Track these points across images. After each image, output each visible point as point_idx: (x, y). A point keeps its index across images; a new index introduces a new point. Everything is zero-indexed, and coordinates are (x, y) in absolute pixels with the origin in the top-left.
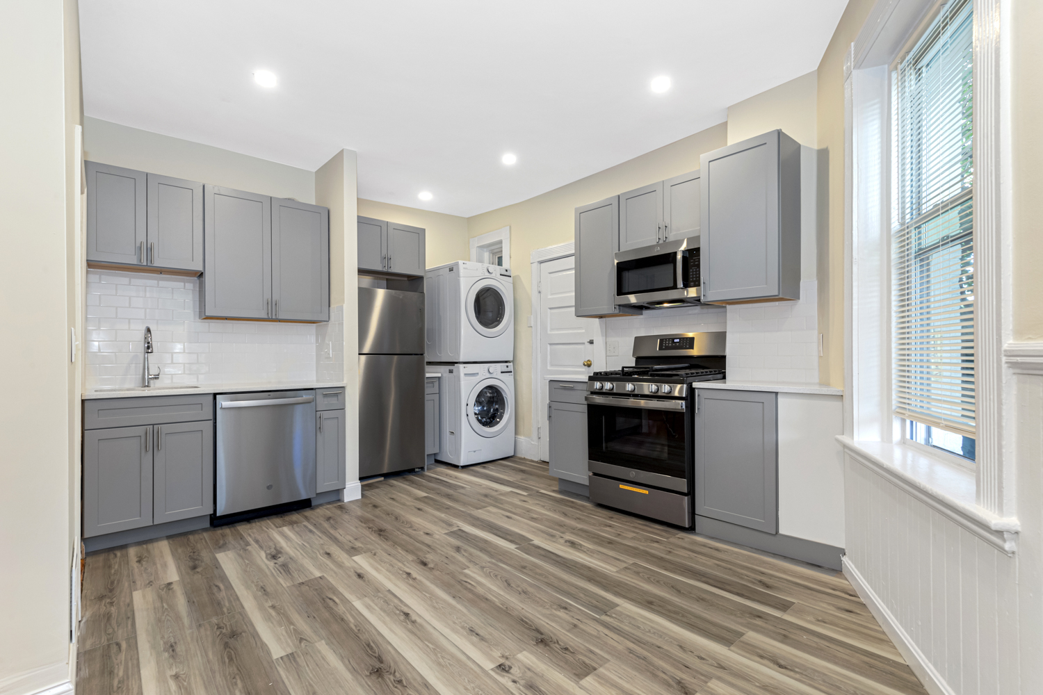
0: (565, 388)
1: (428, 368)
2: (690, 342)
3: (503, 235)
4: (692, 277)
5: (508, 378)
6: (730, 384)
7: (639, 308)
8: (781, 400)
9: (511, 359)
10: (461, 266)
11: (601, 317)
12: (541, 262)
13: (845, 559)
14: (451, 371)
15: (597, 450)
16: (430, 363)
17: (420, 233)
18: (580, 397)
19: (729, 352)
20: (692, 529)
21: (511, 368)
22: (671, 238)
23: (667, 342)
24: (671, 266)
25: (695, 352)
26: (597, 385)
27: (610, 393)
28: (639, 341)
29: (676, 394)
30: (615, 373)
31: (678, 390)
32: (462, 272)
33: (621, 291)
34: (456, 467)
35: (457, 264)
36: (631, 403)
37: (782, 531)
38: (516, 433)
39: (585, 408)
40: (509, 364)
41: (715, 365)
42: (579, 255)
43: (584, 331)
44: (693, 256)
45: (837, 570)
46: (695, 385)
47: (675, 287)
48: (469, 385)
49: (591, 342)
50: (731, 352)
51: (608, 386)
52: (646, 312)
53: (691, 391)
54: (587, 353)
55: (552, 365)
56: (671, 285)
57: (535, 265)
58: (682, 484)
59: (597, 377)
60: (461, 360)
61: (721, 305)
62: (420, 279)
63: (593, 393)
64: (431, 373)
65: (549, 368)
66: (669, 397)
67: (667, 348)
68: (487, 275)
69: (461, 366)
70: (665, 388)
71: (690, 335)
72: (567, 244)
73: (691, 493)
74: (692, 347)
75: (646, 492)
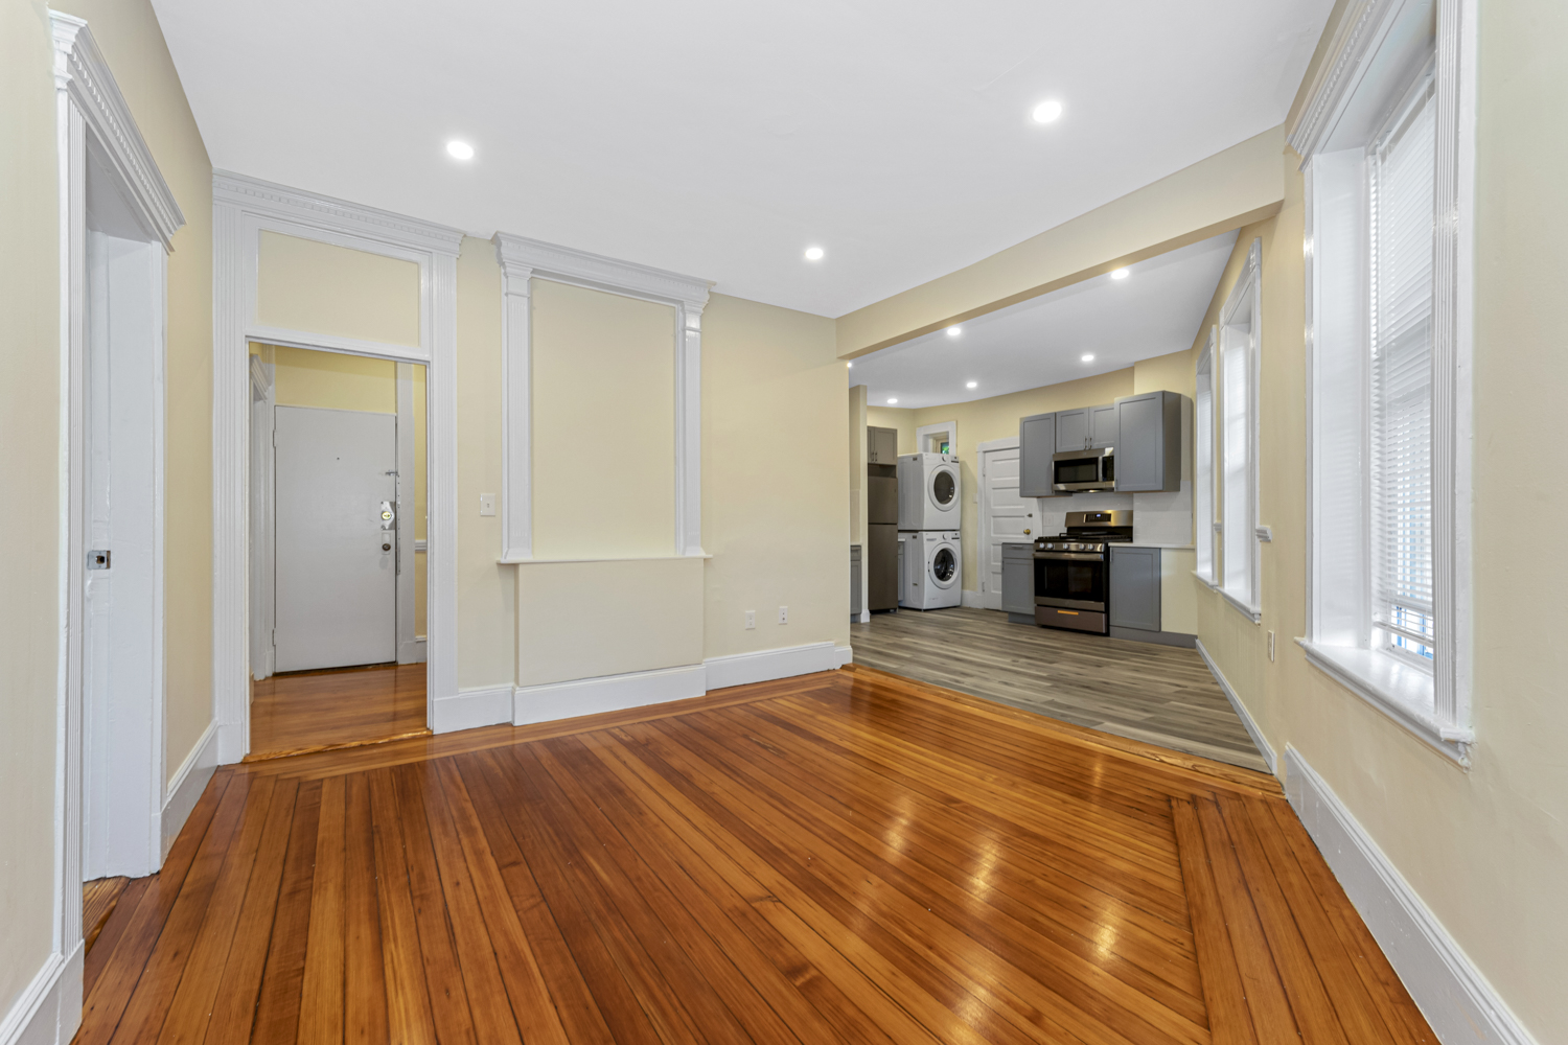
0: (1015, 548)
1: (900, 535)
2: (1108, 517)
3: (949, 427)
4: (1108, 474)
5: (957, 543)
6: (1136, 543)
7: (1068, 493)
8: (1163, 552)
9: (958, 528)
10: (924, 457)
11: (1038, 497)
12: (985, 452)
13: (1197, 641)
14: (914, 537)
15: (1040, 590)
16: (900, 531)
17: (893, 433)
18: (1030, 554)
19: (1135, 525)
20: (1107, 634)
21: (958, 536)
22: (1095, 446)
23: (1091, 516)
24: (1094, 466)
25: (1113, 523)
26: (1042, 545)
27: (1051, 550)
28: (1069, 515)
29: (1098, 550)
30: (1056, 538)
31: (1099, 547)
32: (926, 461)
33: (1057, 480)
34: (919, 610)
35: (921, 455)
36: (1066, 556)
37: (1164, 629)
38: (963, 587)
39: (1032, 562)
40: (958, 532)
41: (1125, 533)
42: (1023, 448)
43: (1023, 507)
44: (1109, 462)
45: (1194, 646)
46: (1110, 544)
47: (1097, 480)
48: (930, 549)
49: (1030, 516)
50: (1138, 524)
51: (1050, 546)
52: (1074, 495)
53: (1107, 548)
54: (1027, 524)
55: (995, 533)
56: (1095, 478)
57: (981, 454)
58: (1101, 606)
59: (1040, 540)
60: (925, 528)
61: (1130, 494)
62: (894, 467)
63: (1037, 551)
64: (902, 538)
65: (992, 535)
66: (1093, 552)
67: (1092, 521)
68: (943, 462)
69: (924, 533)
70: (1090, 546)
71: (1109, 512)
72: (1014, 439)
73: (1107, 611)
74: (1110, 520)
75: (1076, 613)
